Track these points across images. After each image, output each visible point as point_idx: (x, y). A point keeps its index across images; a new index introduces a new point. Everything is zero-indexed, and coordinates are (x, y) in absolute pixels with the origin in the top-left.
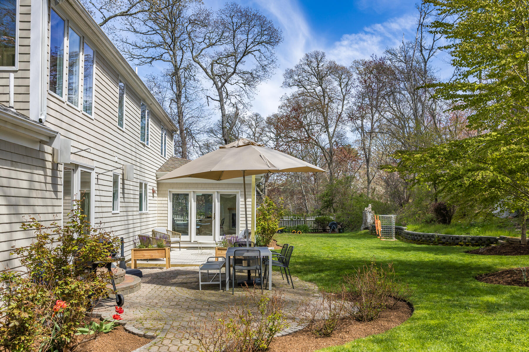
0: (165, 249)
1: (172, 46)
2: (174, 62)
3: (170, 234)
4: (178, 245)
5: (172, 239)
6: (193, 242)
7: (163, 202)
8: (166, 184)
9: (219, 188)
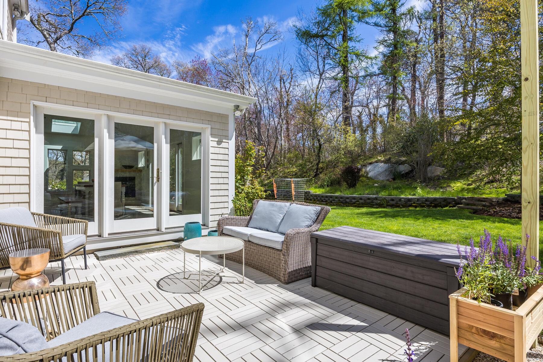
6: (107, 236)
7: (11, 135)
8: (24, 85)
9: (169, 116)
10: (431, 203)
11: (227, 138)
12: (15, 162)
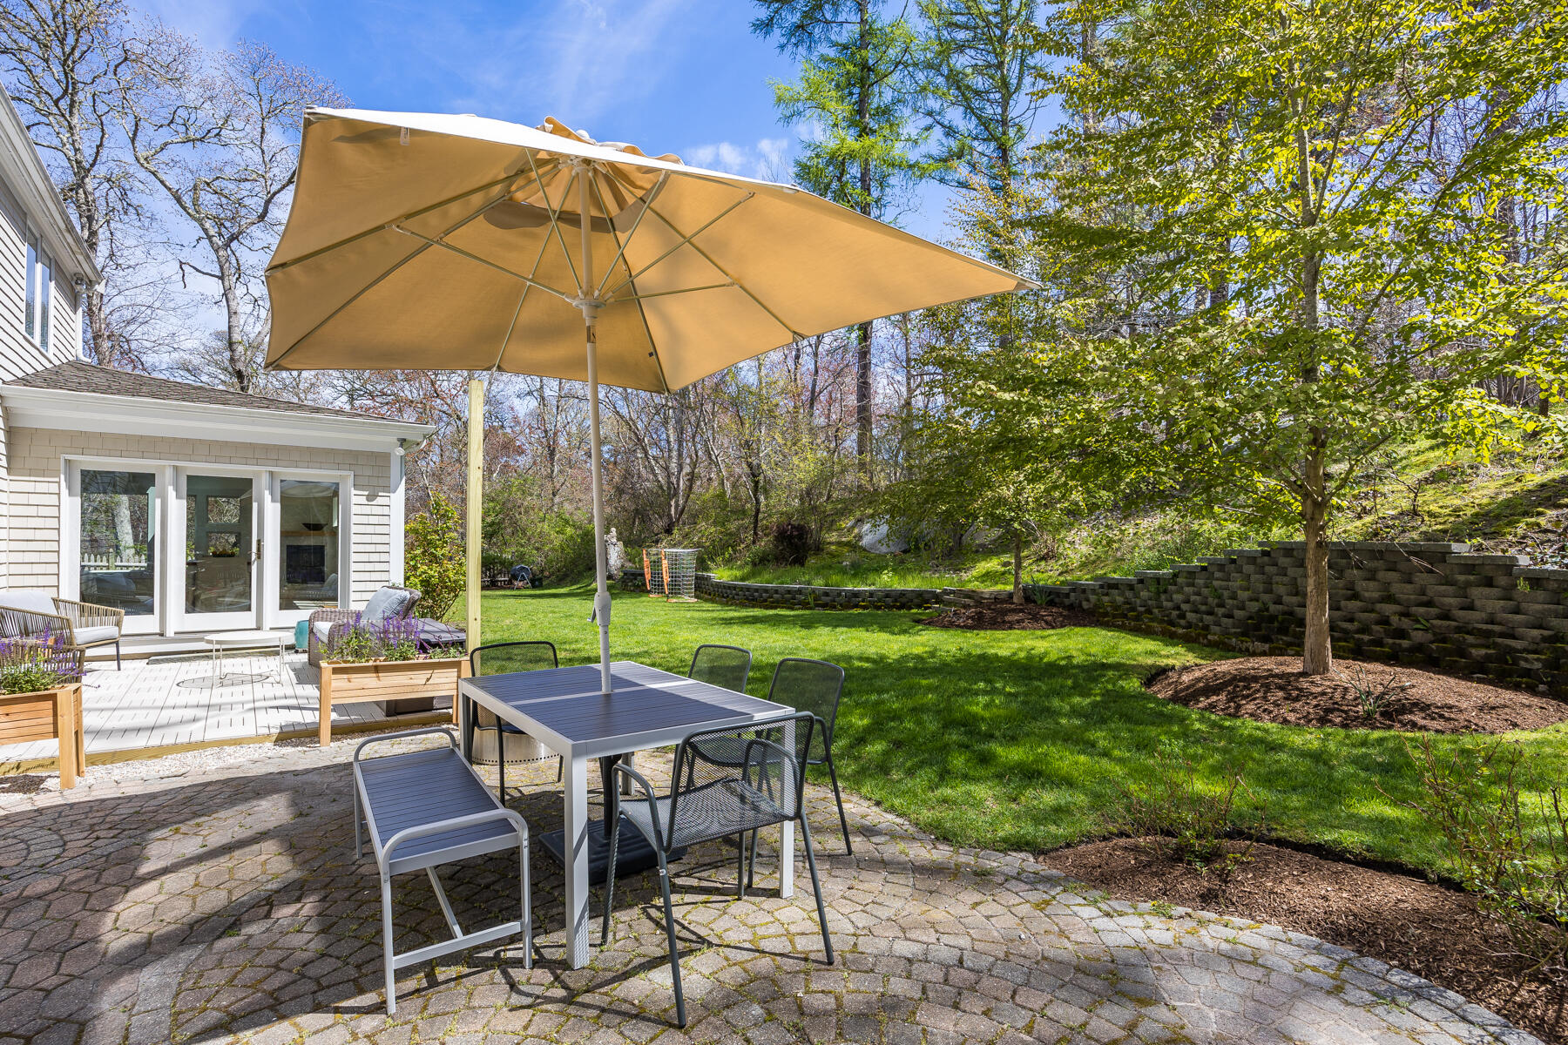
0: (53, 697)
1: (64, 104)
2: (71, 154)
3: (73, 615)
4: (111, 650)
5: (82, 634)
6: (172, 635)
7: (34, 499)
8: (52, 435)
9: (277, 462)
10: (896, 601)
11: (388, 489)
12: (39, 535)
